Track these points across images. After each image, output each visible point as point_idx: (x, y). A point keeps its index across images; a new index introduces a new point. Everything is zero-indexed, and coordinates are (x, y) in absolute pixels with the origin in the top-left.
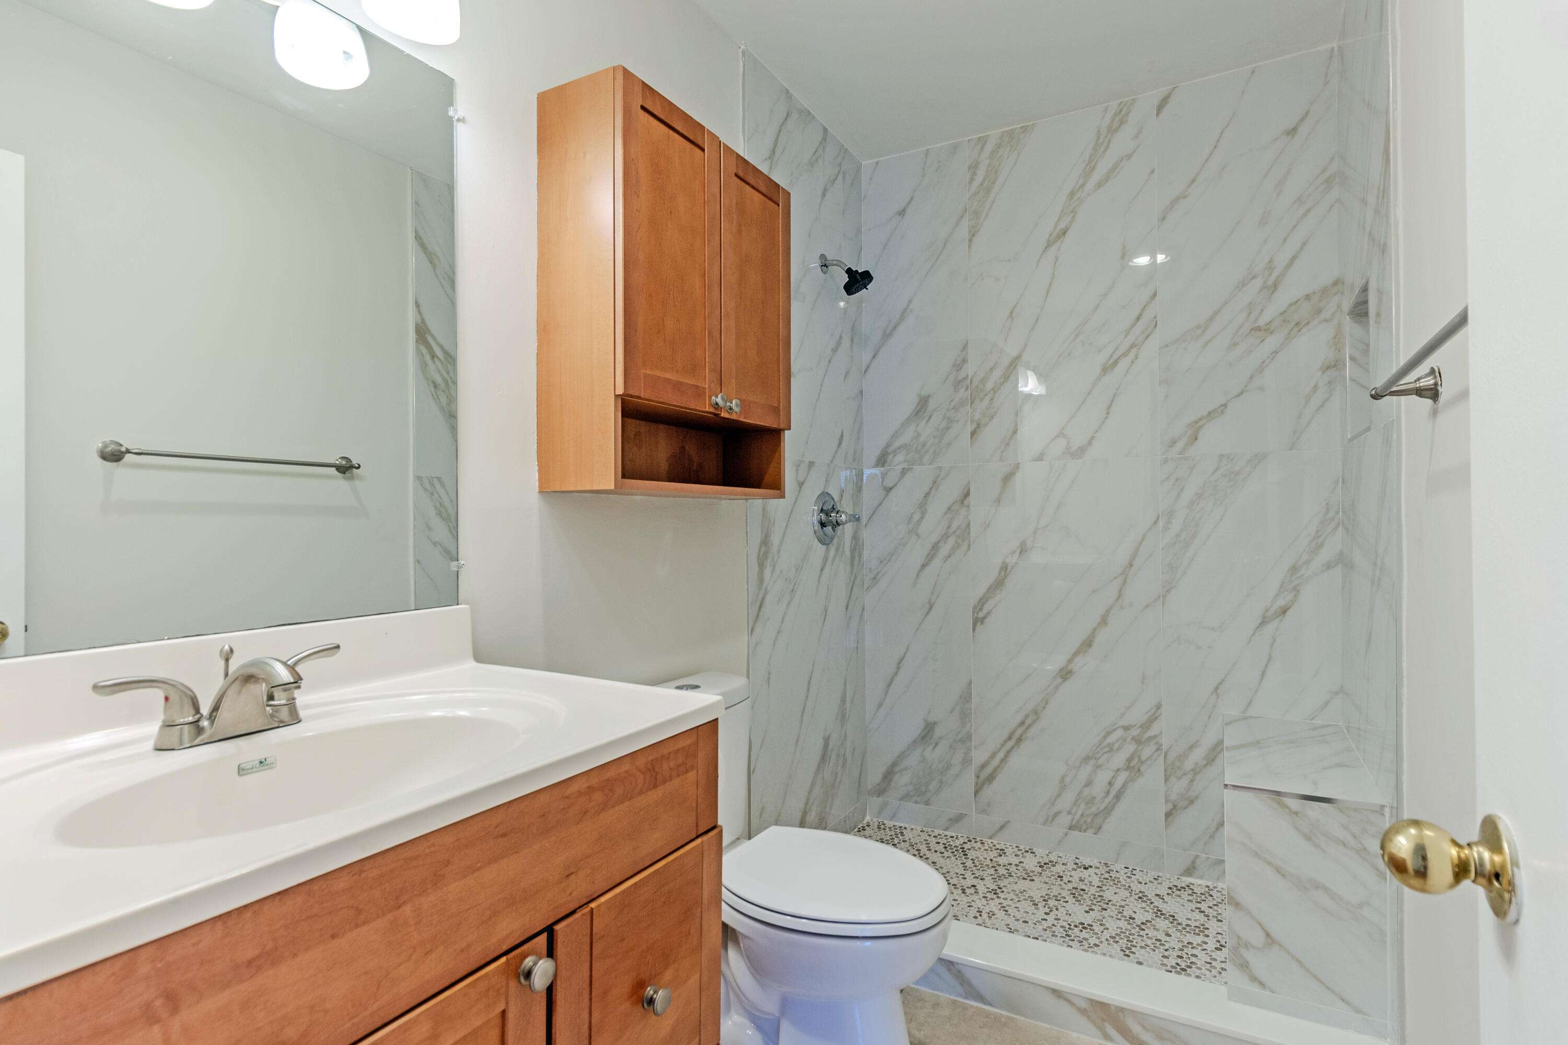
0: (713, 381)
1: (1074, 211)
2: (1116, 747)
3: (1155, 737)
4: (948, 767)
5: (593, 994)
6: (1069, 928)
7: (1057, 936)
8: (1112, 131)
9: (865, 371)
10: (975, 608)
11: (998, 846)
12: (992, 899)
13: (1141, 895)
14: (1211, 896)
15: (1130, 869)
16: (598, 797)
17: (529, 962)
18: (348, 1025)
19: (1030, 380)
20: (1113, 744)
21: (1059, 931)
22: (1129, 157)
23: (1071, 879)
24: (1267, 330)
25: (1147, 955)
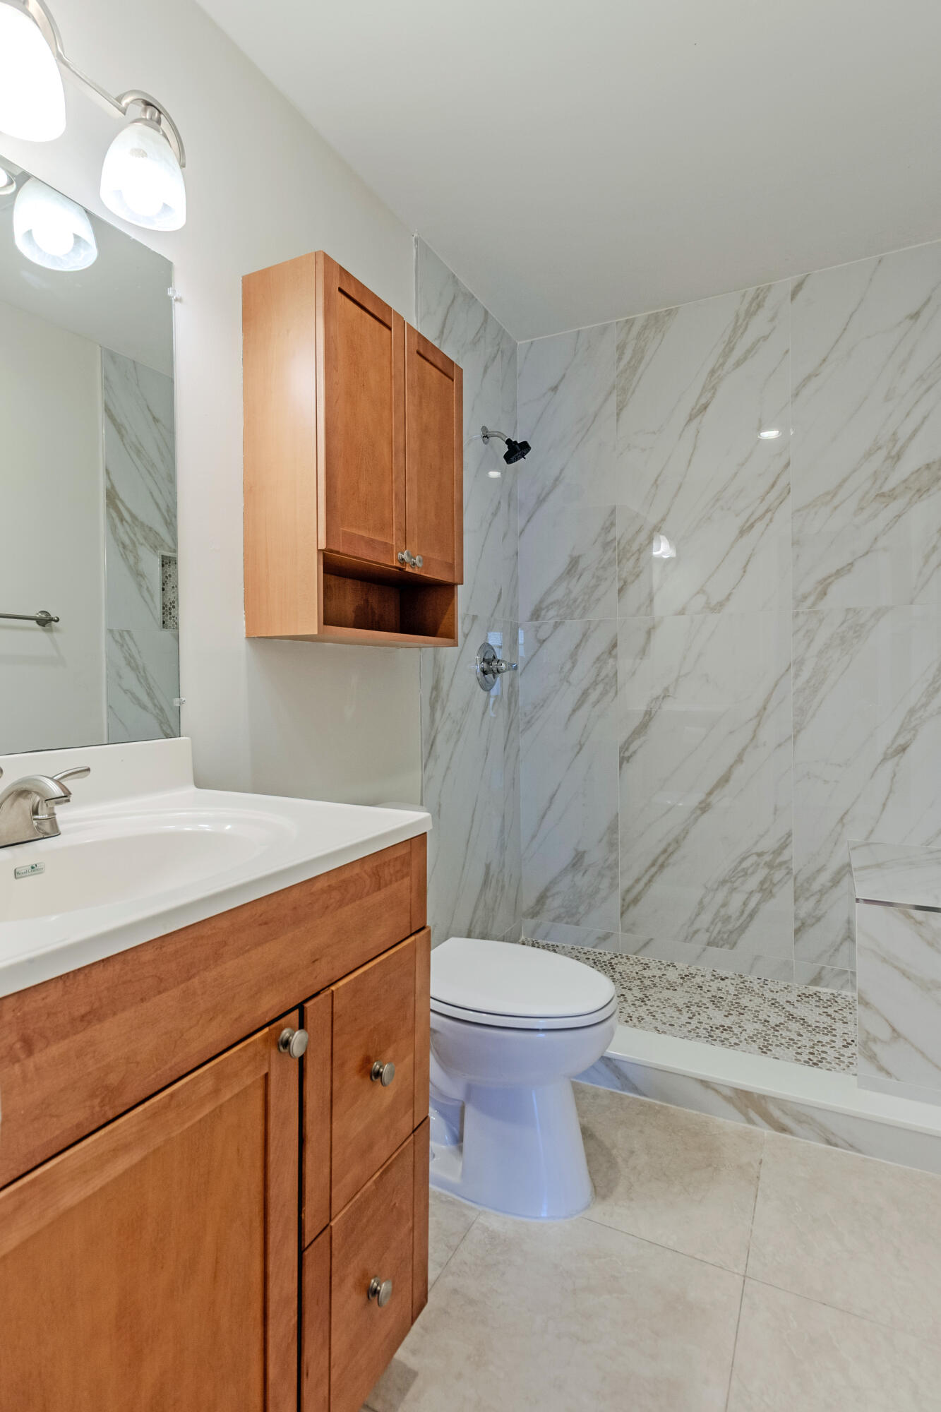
0: (399, 539)
1: (714, 388)
2: (750, 871)
3: (785, 862)
4: (597, 891)
5: (334, 1065)
6: (711, 1030)
7: (700, 1037)
8: (750, 314)
9: (521, 533)
10: (621, 748)
11: (642, 961)
12: (641, 1006)
13: (773, 1002)
14: (836, 1002)
15: (763, 980)
16: (336, 895)
17: (286, 1033)
18: (153, 1076)
19: (662, 544)
20: (748, 869)
21: (701, 1031)
22: (765, 338)
23: (710, 989)
24: (891, 496)
25: (782, 1052)
